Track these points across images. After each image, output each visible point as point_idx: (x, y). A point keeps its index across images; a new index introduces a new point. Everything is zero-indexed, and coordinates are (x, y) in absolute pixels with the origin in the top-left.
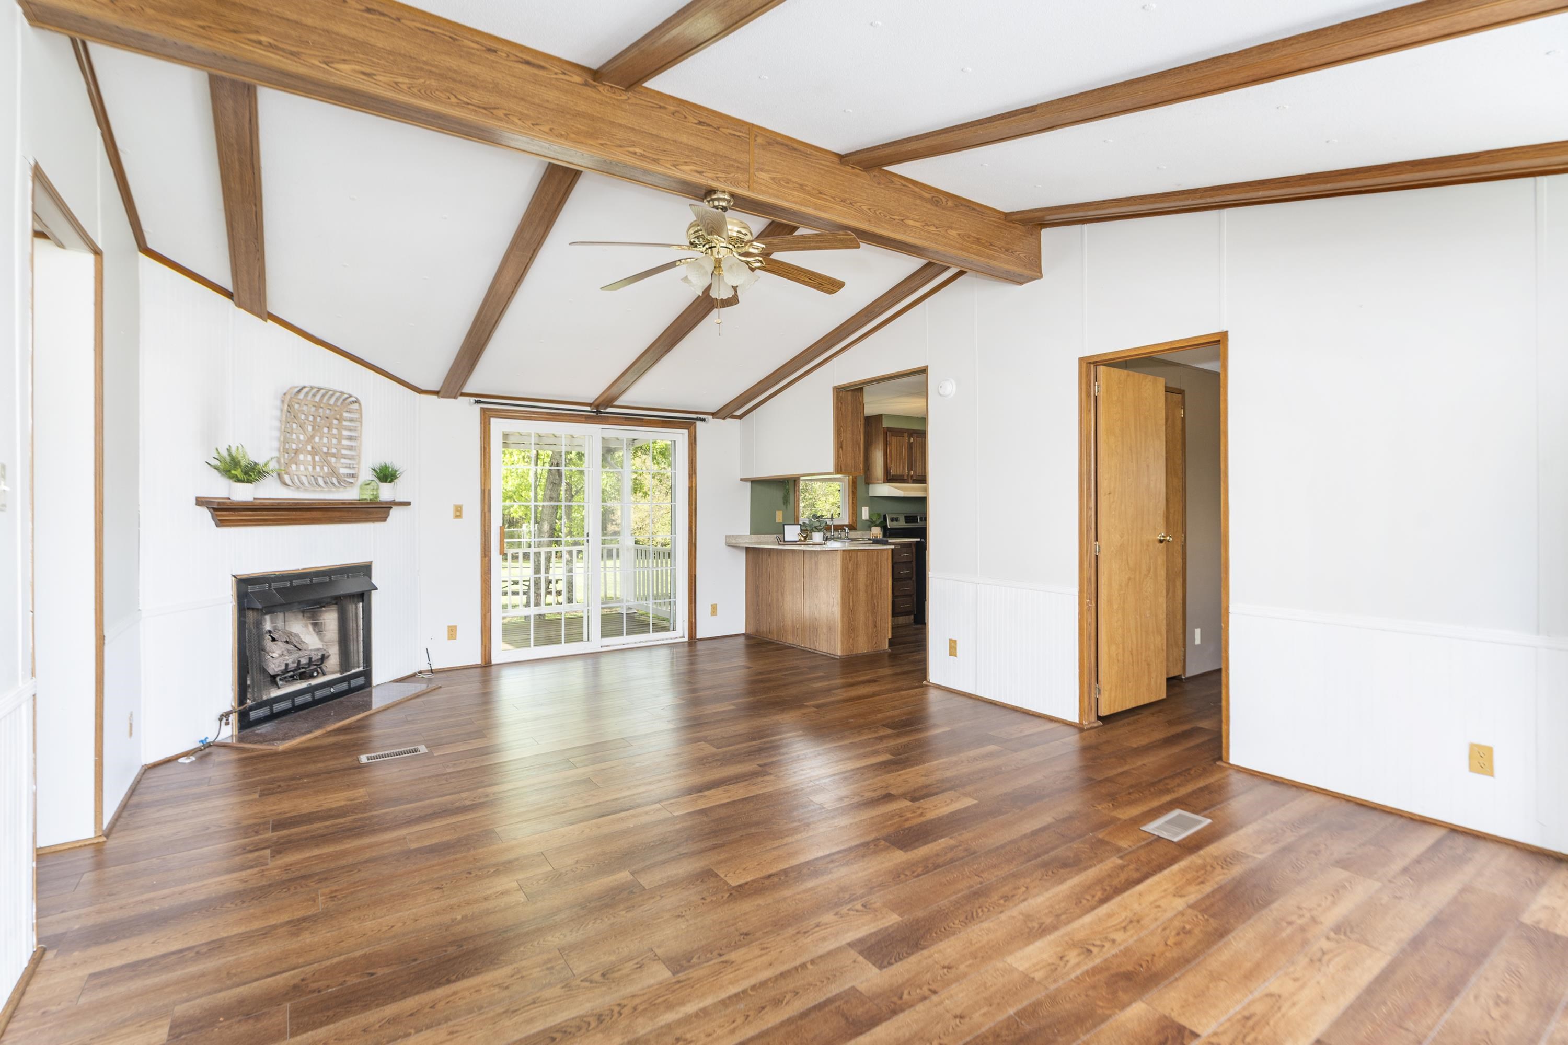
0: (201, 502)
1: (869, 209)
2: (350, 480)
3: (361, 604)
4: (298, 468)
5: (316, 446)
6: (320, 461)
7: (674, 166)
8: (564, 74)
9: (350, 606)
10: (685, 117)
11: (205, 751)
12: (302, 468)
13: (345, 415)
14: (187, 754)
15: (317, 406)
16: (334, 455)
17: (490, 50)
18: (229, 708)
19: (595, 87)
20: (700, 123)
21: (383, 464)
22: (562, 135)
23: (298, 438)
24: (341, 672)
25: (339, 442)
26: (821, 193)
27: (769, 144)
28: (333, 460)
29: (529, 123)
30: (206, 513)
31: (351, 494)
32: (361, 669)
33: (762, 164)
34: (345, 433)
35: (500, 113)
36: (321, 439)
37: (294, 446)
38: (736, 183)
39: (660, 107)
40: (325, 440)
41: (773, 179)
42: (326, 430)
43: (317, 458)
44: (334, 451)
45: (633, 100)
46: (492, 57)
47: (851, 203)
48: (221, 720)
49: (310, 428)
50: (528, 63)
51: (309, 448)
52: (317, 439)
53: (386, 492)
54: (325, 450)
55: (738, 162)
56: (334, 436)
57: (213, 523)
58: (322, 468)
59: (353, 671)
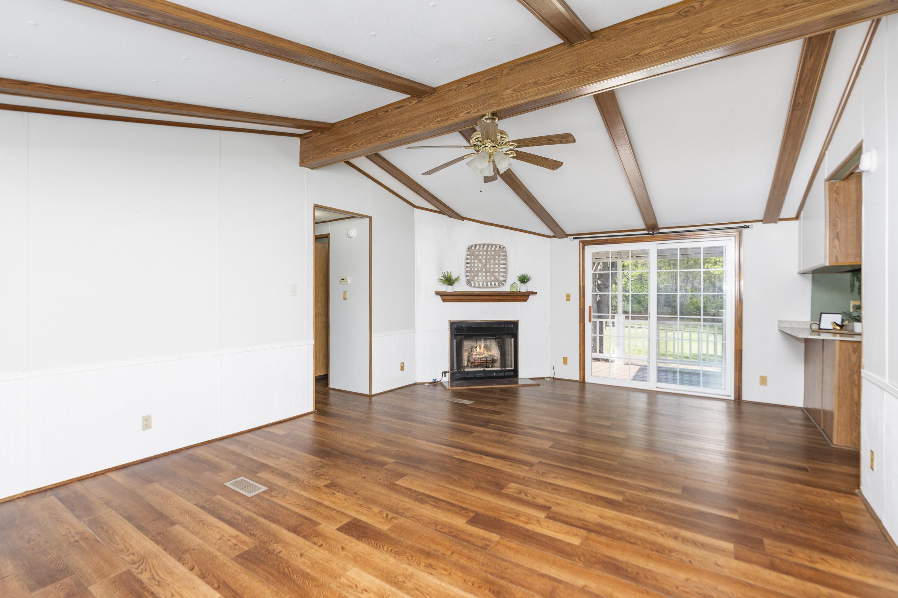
0: (437, 293)
1: (598, 66)
2: (504, 283)
3: (513, 339)
4: (478, 279)
5: (487, 268)
6: (490, 275)
7: (456, 117)
8: (410, 103)
9: (507, 339)
10: (462, 87)
11: (435, 383)
12: (480, 278)
13: (502, 254)
14: (427, 383)
15: (487, 251)
16: (496, 272)
17: (387, 111)
18: (447, 371)
19: (421, 100)
20: (469, 85)
21: (521, 275)
22: (409, 131)
23: (478, 266)
24: (501, 367)
25: (499, 266)
26: (551, 79)
27: (511, 70)
28: (497, 274)
29: (398, 133)
30: (439, 297)
31: (506, 288)
32: (513, 368)
33: (506, 85)
34: (502, 262)
35: (389, 135)
36: (490, 265)
37: (476, 269)
38: (490, 106)
39: (449, 90)
40: (492, 266)
41: (514, 90)
42: (492, 261)
43: (488, 274)
44: (497, 270)
45: (438, 96)
46: (388, 113)
47: (579, 71)
48: (442, 374)
49: (484, 261)
50: (398, 108)
51: (484, 270)
52: (488, 266)
53: (523, 288)
54: (492, 270)
55: (491, 93)
56: (496, 264)
57: (441, 300)
58: (491, 278)
59: (508, 369)
